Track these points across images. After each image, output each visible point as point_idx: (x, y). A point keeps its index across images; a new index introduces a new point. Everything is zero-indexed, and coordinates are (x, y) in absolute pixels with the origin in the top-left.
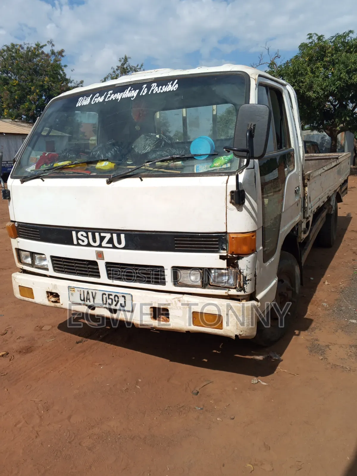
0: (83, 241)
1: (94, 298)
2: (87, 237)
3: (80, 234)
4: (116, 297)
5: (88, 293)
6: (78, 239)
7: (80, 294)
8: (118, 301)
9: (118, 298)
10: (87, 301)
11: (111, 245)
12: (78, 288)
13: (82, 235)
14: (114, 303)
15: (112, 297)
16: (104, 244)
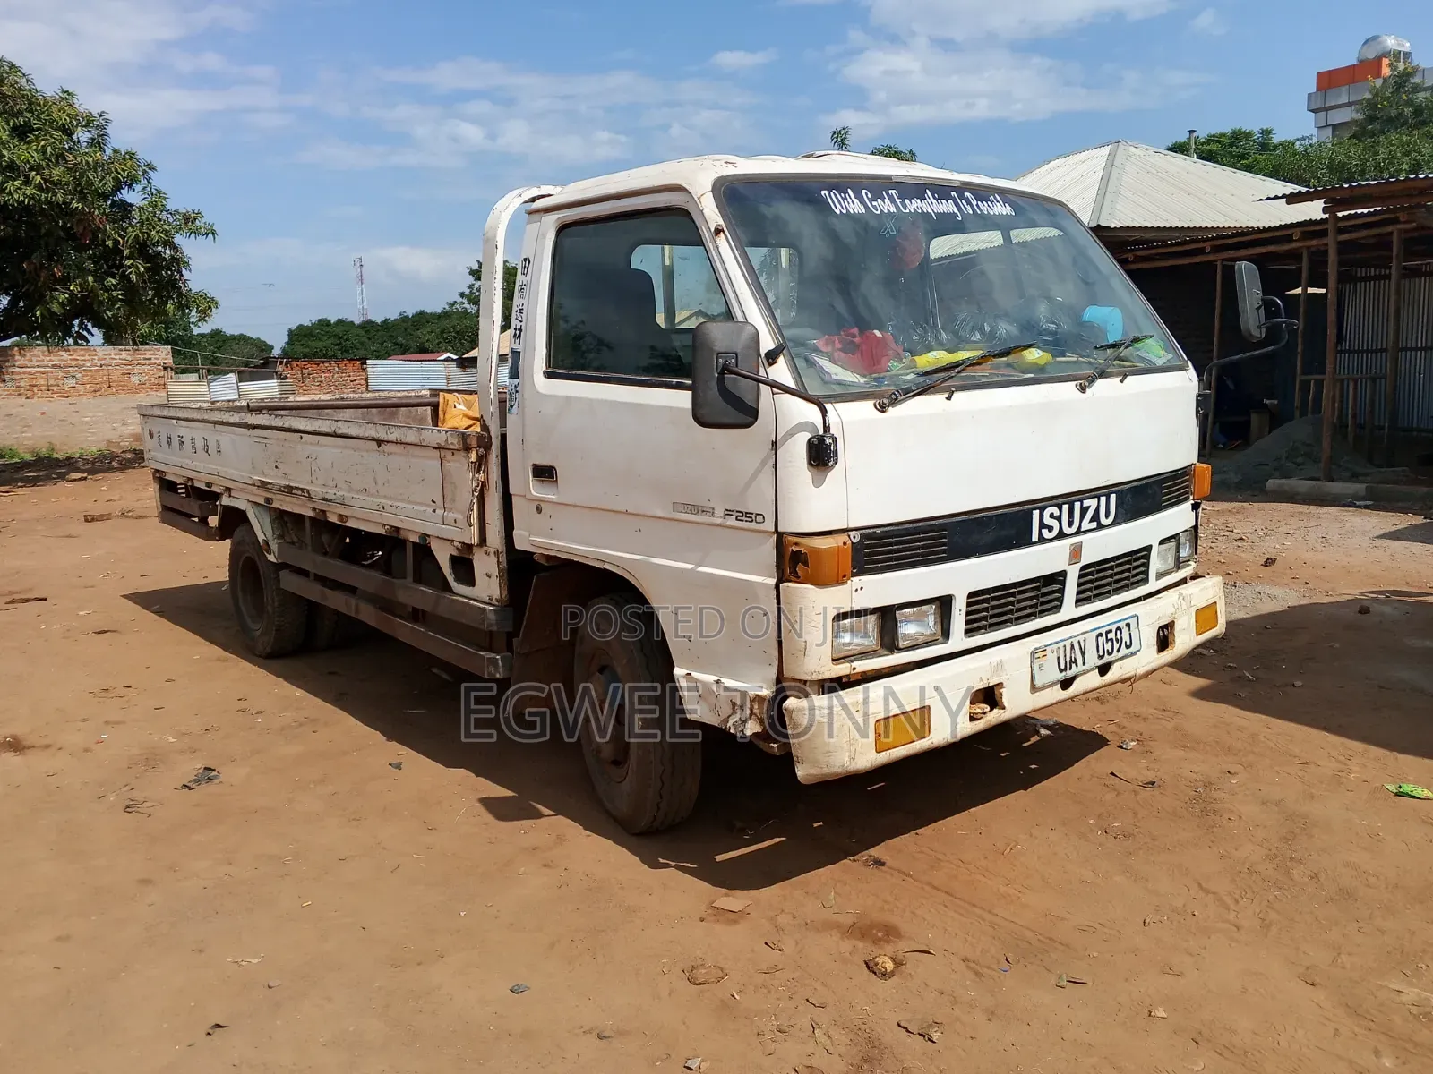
0: (1050, 529)
1: (1083, 653)
2: (1059, 518)
3: (1047, 513)
4: (1118, 632)
5: (1072, 646)
6: (1042, 525)
7: (1058, 658)
8: (1121, 638)
9: (1121, 633)
10: (1070, 669)
11: (1094, 525)
12: (1050, 645)
13: (1052, 516)
14: (1116, 646)
15: (1111, 636)
16: (1086, 525)
